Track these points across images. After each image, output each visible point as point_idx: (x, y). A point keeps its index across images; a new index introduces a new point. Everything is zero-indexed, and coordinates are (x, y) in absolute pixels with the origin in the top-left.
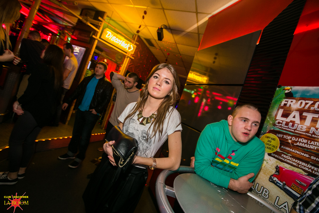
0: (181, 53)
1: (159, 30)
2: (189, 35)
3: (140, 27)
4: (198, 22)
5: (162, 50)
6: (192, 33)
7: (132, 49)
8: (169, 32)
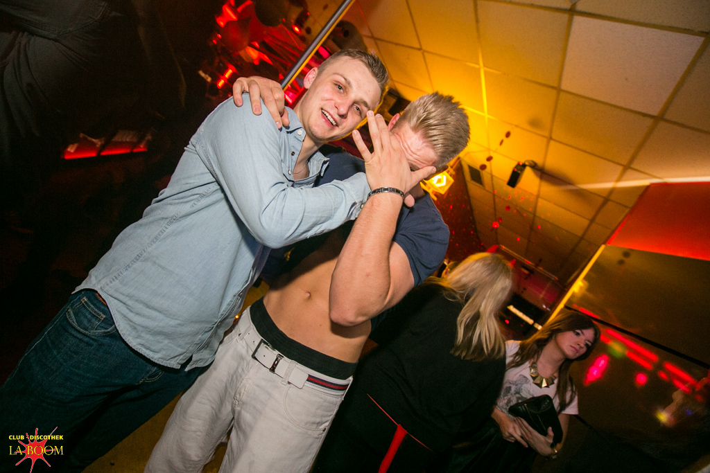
0: (537, 215)
1: (519, 167)
2: (582, 195)
3: (489, 159)
4: (619, 180)
5: (494, 195)
6: (591, 193)
7: (443, 183)
8: (537, 174)
